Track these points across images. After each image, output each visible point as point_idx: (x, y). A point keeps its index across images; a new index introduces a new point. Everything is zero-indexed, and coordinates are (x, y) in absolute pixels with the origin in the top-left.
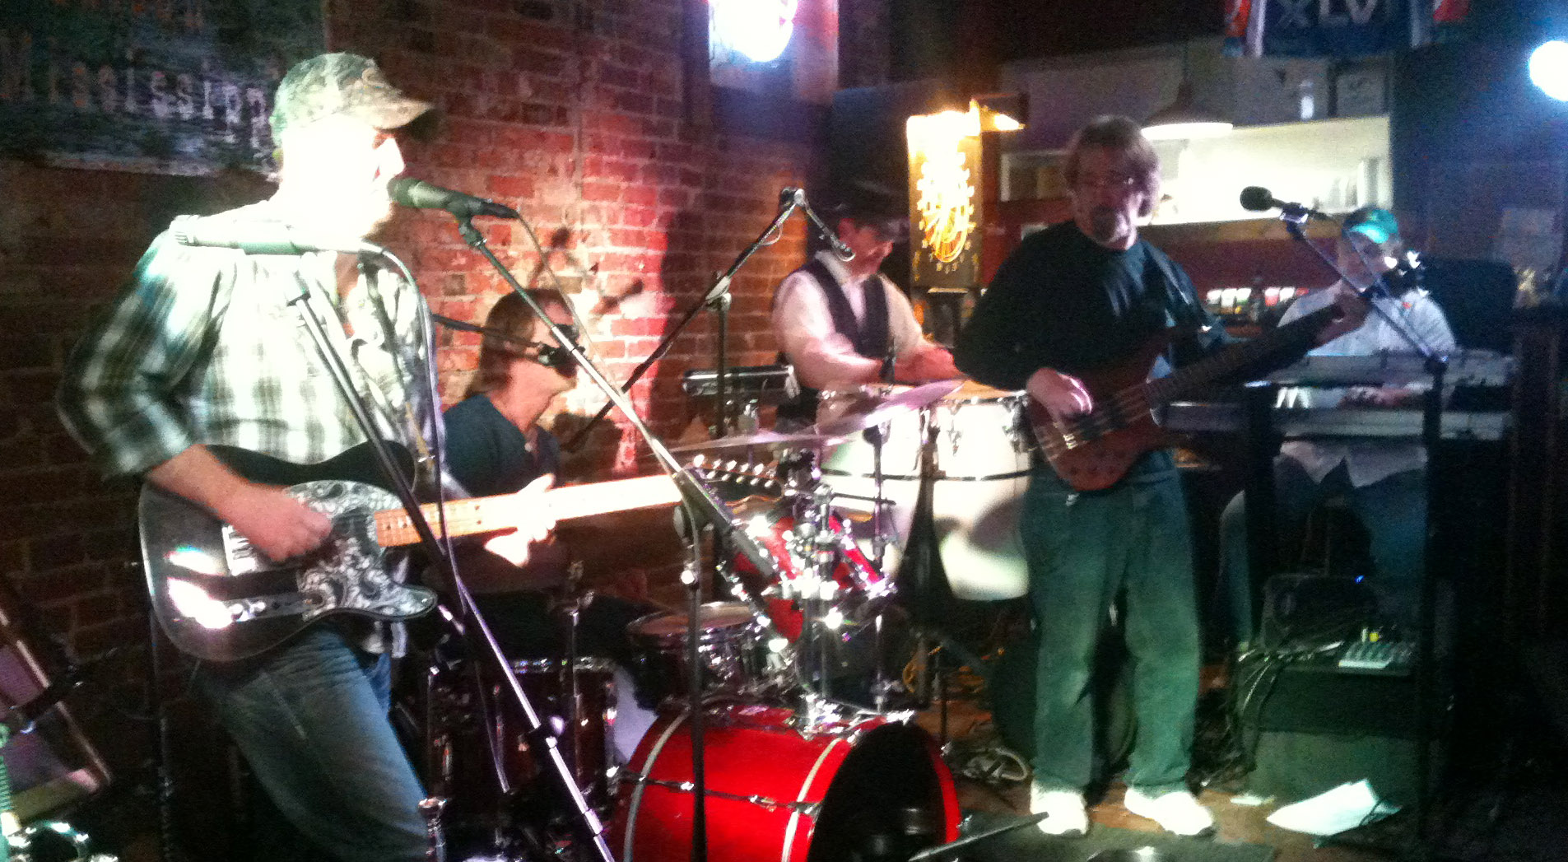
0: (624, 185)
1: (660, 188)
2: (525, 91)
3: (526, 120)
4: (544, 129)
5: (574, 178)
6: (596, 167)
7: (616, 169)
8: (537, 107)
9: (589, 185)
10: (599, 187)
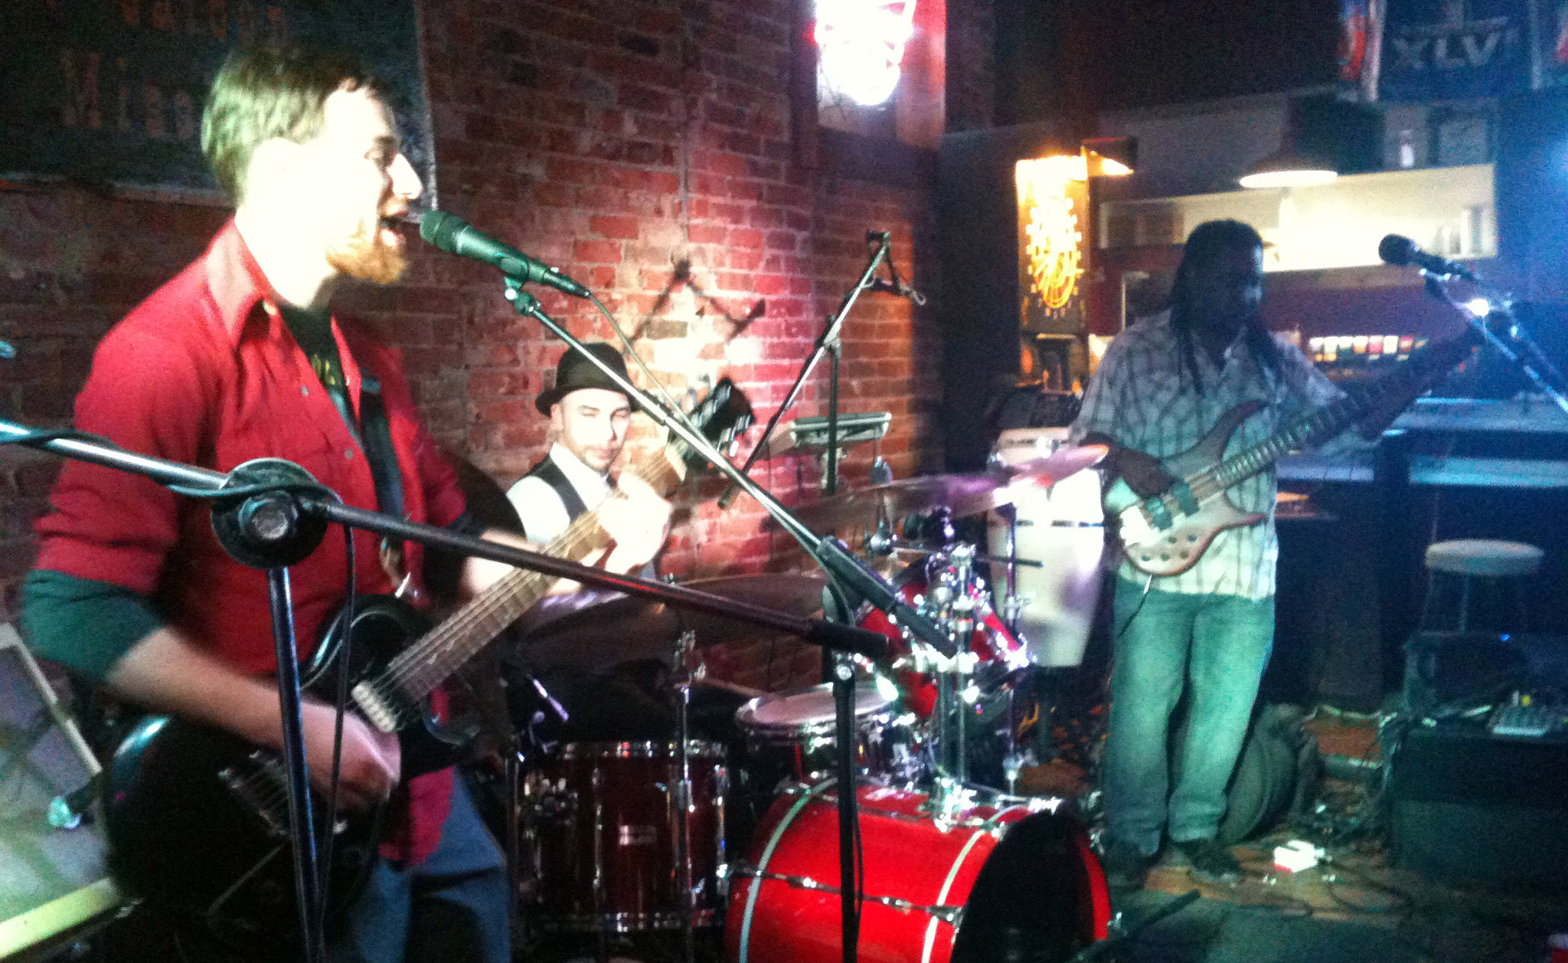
0: (731, 227)
1: (766, 231)
2: (630, 128)
3: (631, 158)
4: (648, 169)
5: (680, 220)
6: (702, 209)
7: (722, 210)
8: (643, 146)
9: (696, 226)
10: (706, 230)
